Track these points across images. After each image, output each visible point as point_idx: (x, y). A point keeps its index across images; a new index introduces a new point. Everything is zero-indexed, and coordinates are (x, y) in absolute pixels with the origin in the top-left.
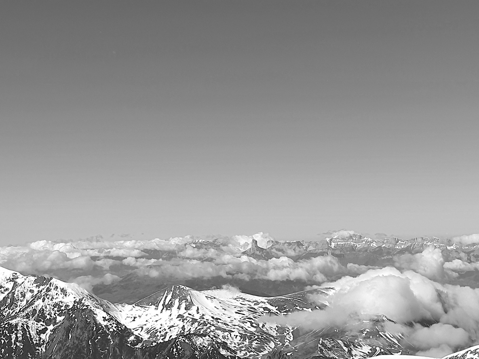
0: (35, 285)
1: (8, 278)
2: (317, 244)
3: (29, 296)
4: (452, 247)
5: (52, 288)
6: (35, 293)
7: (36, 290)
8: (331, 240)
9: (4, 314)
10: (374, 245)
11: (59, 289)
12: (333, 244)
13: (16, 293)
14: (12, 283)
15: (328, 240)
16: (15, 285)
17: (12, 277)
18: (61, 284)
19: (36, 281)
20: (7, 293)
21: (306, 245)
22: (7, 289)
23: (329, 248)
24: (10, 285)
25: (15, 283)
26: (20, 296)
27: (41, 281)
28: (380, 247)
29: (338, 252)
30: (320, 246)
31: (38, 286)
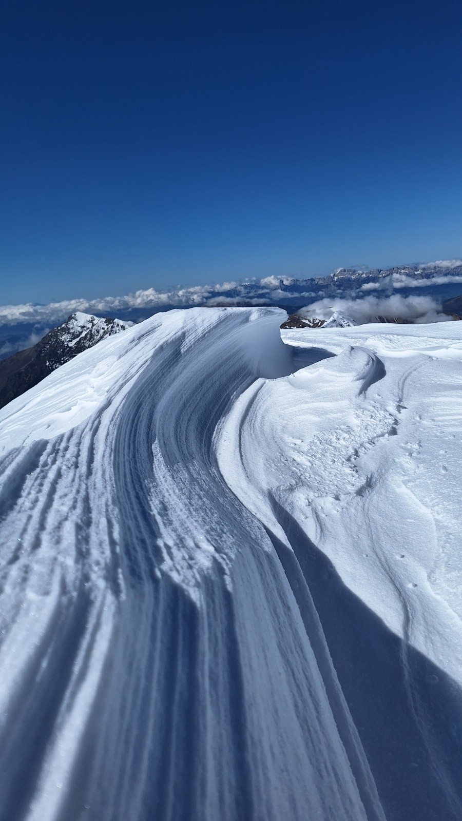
0: (105, 324)
1: (88, 320)
2: (324, 279)
3: (102, 331)
4: (418, 272)
5: (115, 326)
6: (106, 329)
7: (106, 328)
8: (334, 275)
9: (86, 345)
10: (364, 275)
11: (120, 326)
12: (336, 278)
13: (93, 331)
14: (91, 324)
15: (332, 275)
16: (93, 325)
17: (91, 320)
18: (121, 323)
19: (106, 322)
20: (88, 330)
21: (318, 280)
22: (88, 328)
23: (333, 281)
24: (90, 325)
25: (93, 323)
26: (96, 332)
27: (109, 321)
28: (368, 277)
29: (338, 283)
30: (326, 280)
31: (107, 325)
